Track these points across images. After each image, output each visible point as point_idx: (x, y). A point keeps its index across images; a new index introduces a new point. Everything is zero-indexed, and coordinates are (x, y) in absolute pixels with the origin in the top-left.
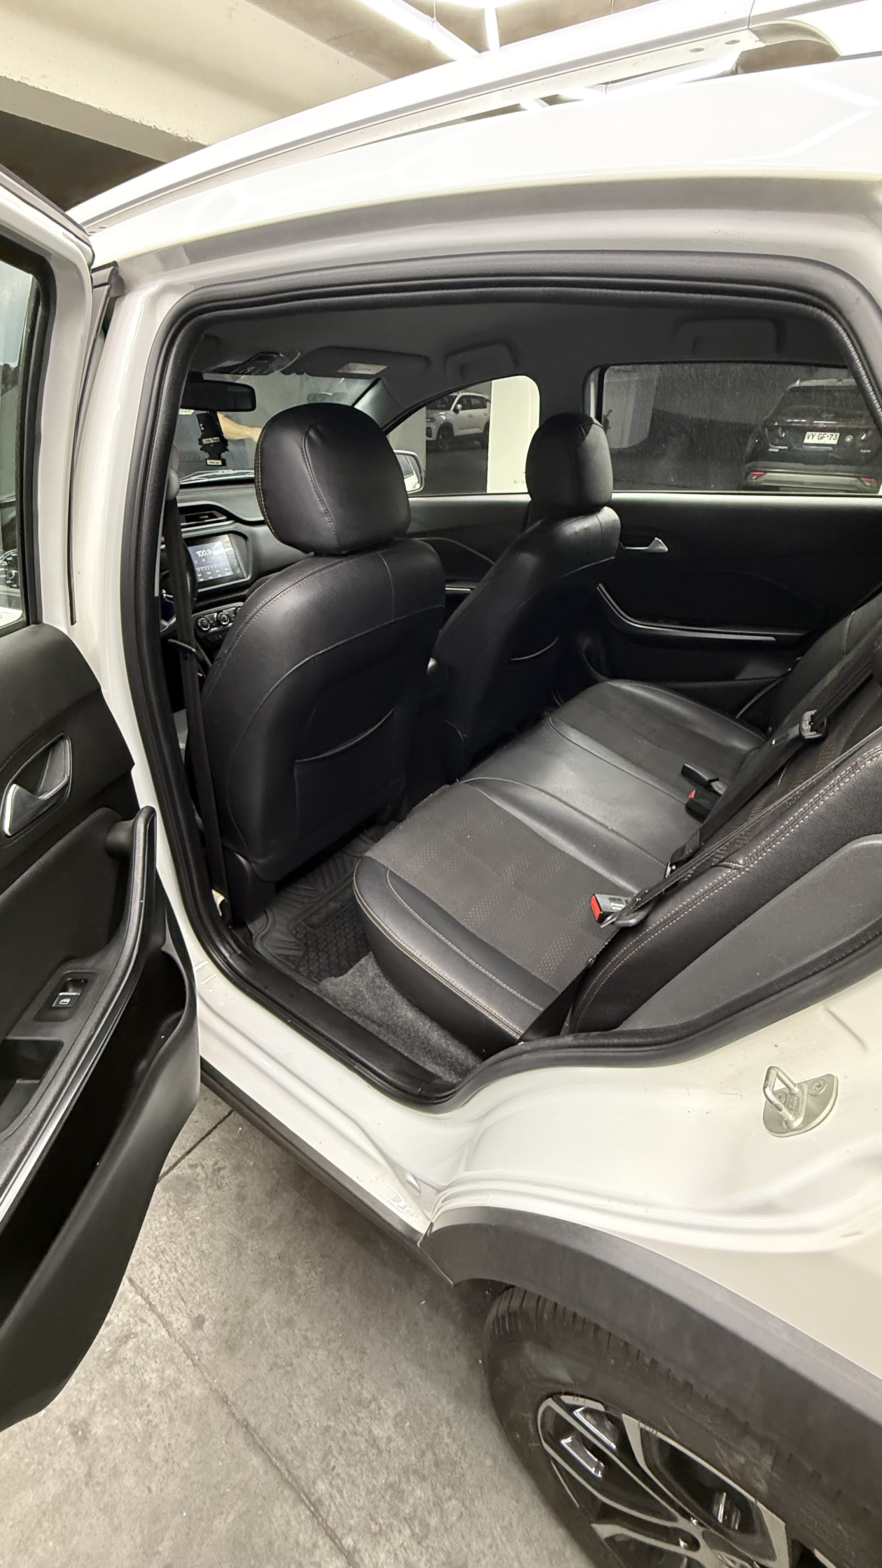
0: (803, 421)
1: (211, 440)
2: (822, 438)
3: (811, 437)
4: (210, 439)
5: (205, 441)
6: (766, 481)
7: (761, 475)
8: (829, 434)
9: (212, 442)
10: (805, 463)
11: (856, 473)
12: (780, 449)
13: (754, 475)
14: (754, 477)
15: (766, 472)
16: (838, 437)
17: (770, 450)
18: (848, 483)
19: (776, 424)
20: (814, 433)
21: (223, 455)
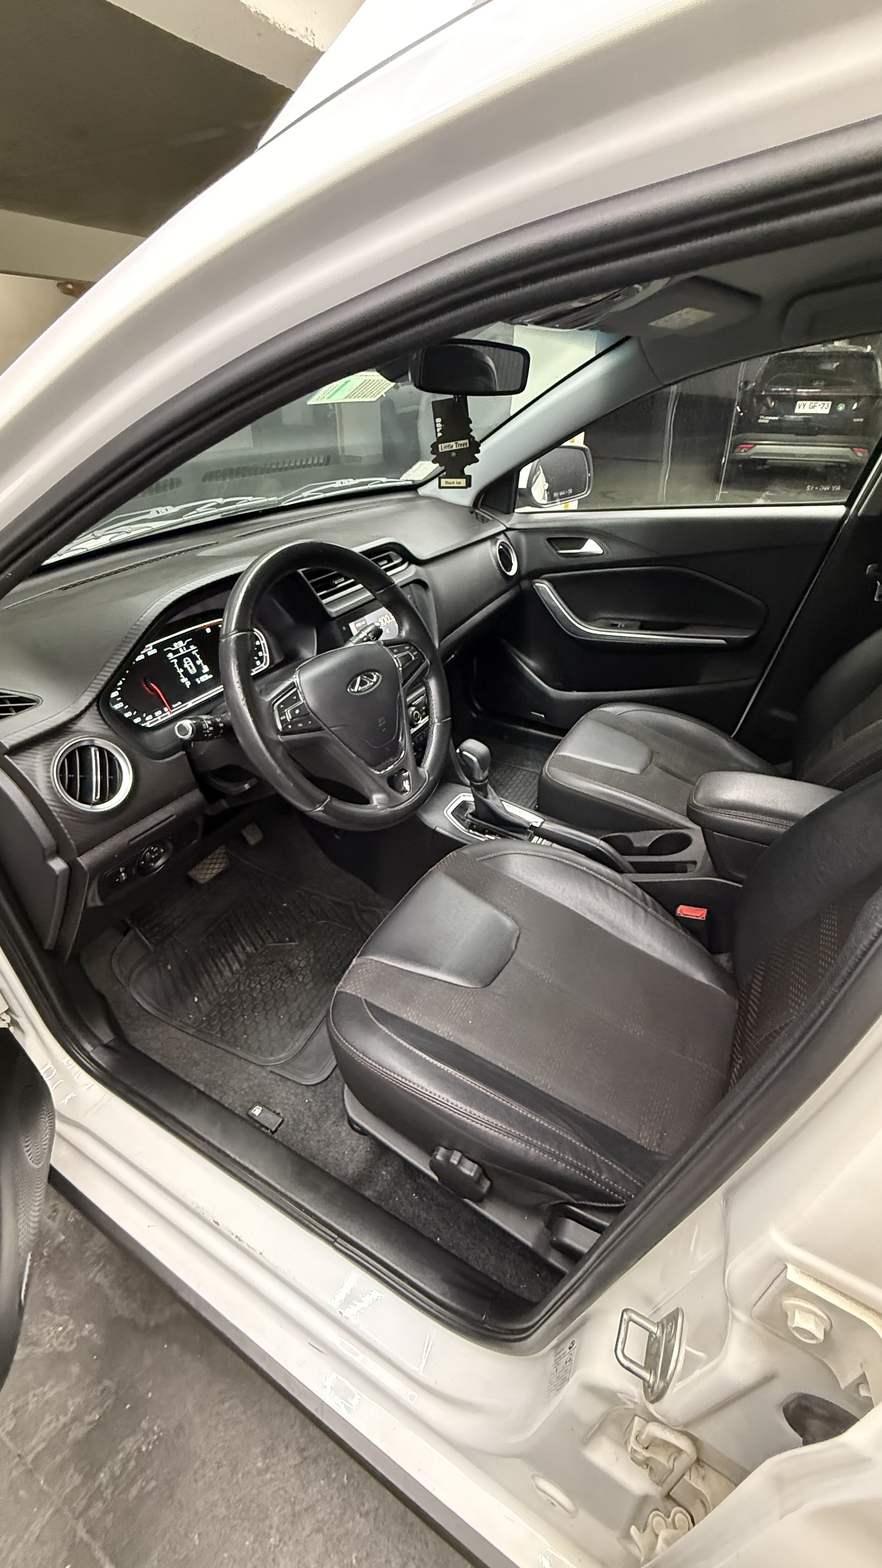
0: (787, 389)
1: (454, 446)
2: (813, 407)
3: (802, 406)
4: (453, 443)
5: (443, 448)
6: (755, 454)
7: (751, 448)
8: (820, 403)
9: (454, 448)
10: (797, 434)
11: (848, 443)
12: (770, 420)
13: (743, 448)
14: (742, 451)
15: (755, 445)
16: (830, 406)
17: (760, 421)
18: (839, 454)
19: (763, 393)
20: (805, 402)
21: (468, 470)
